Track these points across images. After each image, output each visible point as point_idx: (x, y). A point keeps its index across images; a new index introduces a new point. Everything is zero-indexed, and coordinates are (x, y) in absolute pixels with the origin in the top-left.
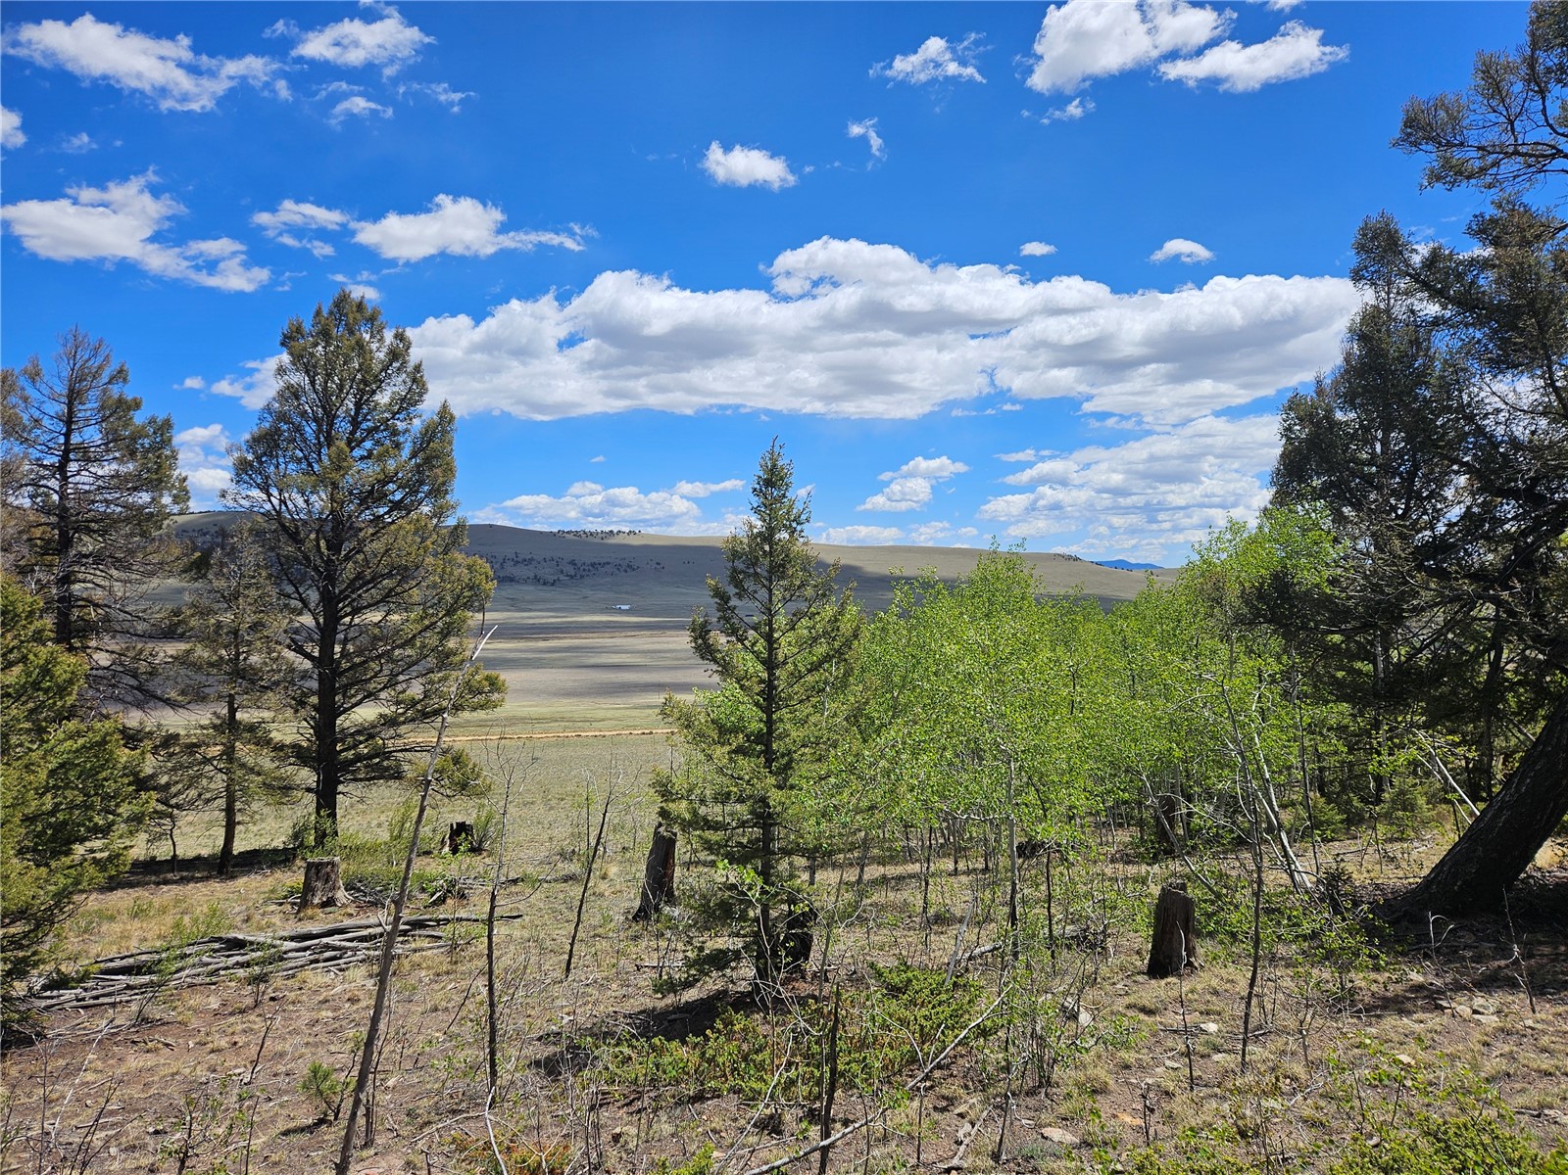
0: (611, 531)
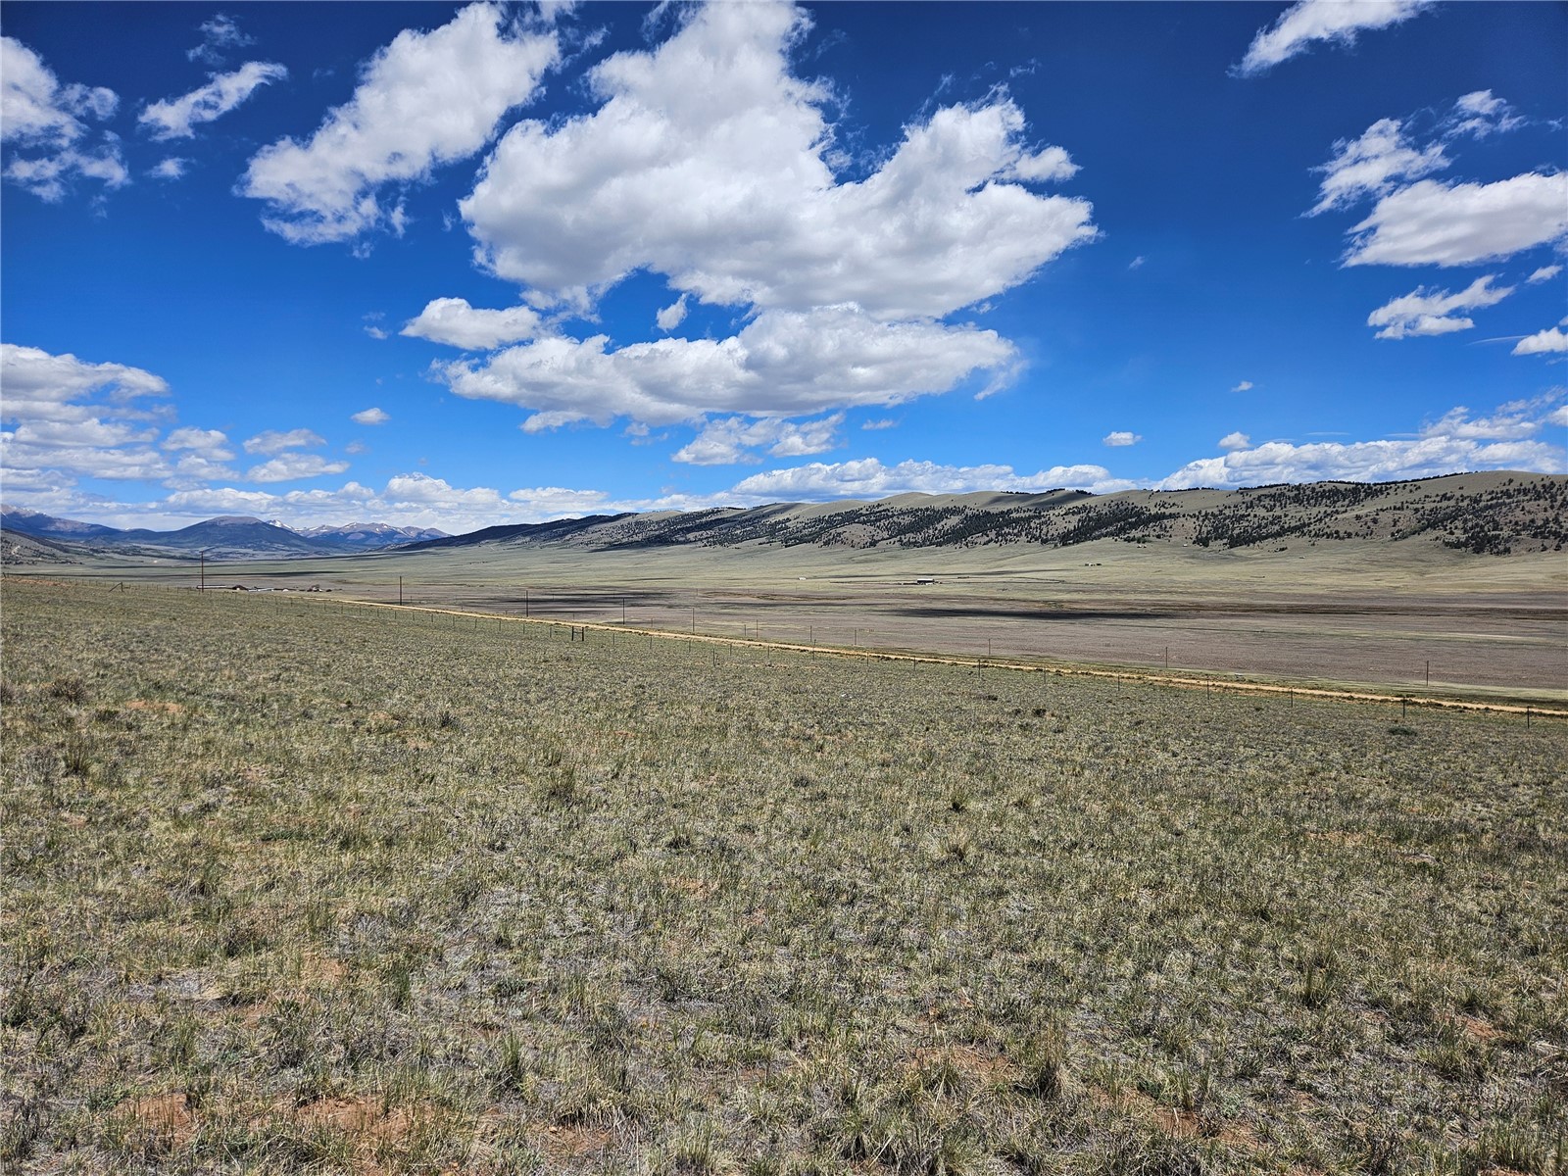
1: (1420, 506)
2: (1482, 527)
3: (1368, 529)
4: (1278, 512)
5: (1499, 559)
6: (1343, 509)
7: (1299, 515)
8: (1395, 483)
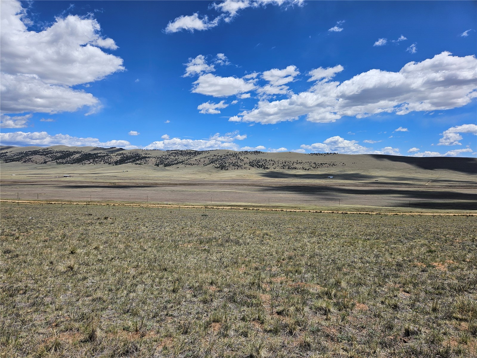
0: (328, 153)
1: (209, 157)
2: (222, 163)
3: (198, 163)
4: (177, 157)
5: (226, 171)
6: (192, 157)
7: (182, 159)
8: (204, 151)
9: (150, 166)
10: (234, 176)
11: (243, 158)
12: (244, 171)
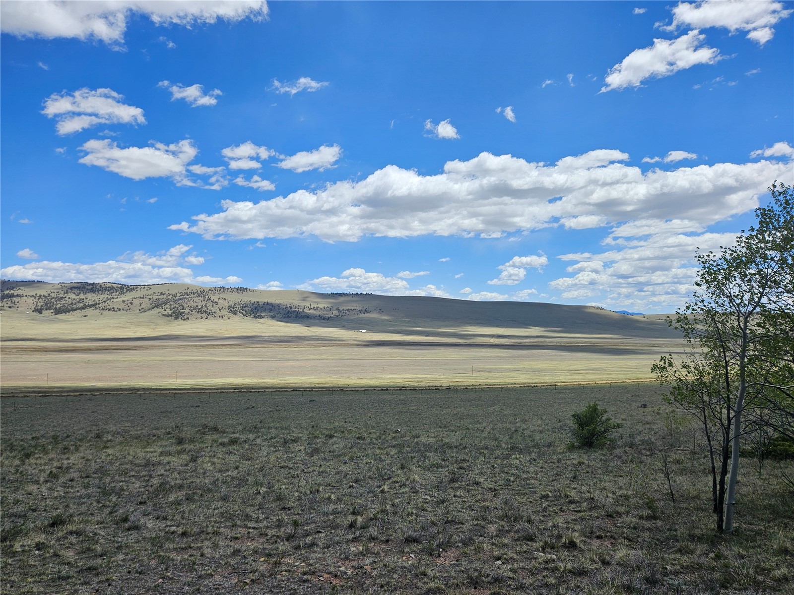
0: (357, 293)
1: (151, 297)
2: (177, 308)
3: (128, 307)
4: (82, 296)
5: (185, 322)
6: (116, 297)
7: (93, 299)
8: (140, 285)
9: (22, 313)
10: (202, 330)
11: (216, 300)
12: (220, 321)
